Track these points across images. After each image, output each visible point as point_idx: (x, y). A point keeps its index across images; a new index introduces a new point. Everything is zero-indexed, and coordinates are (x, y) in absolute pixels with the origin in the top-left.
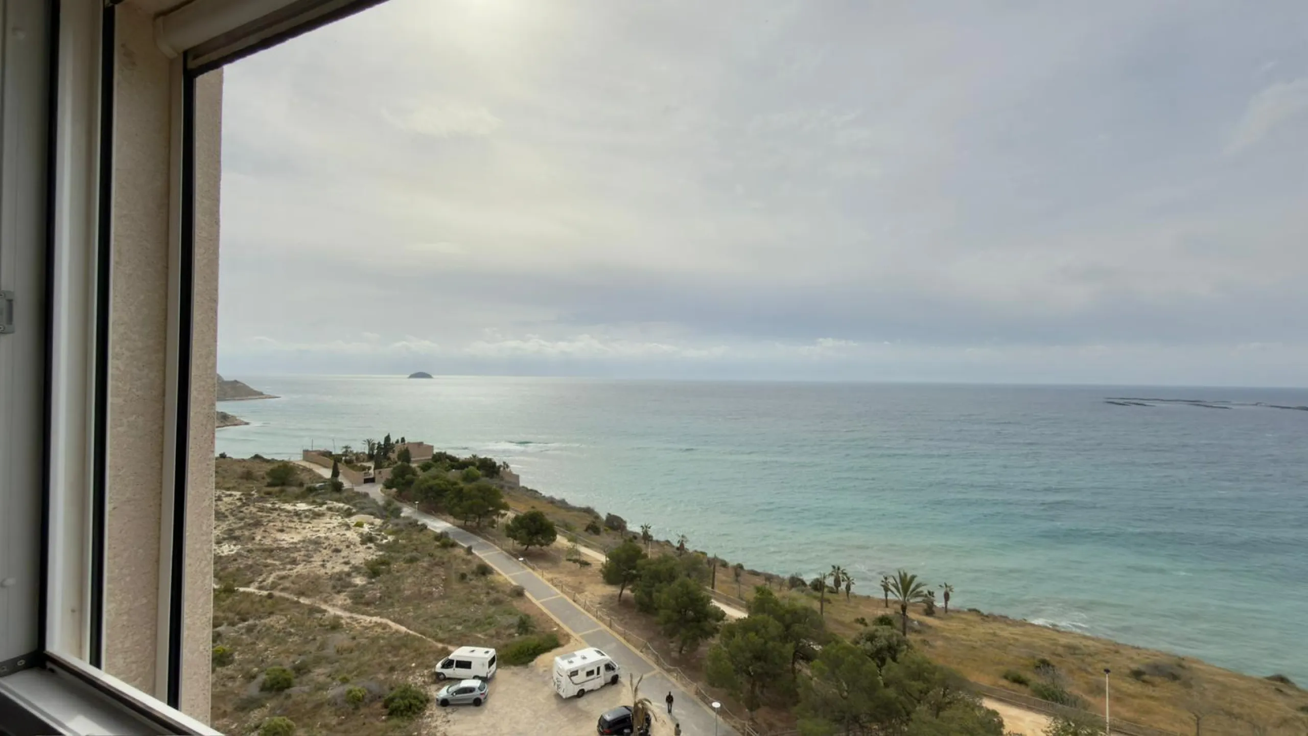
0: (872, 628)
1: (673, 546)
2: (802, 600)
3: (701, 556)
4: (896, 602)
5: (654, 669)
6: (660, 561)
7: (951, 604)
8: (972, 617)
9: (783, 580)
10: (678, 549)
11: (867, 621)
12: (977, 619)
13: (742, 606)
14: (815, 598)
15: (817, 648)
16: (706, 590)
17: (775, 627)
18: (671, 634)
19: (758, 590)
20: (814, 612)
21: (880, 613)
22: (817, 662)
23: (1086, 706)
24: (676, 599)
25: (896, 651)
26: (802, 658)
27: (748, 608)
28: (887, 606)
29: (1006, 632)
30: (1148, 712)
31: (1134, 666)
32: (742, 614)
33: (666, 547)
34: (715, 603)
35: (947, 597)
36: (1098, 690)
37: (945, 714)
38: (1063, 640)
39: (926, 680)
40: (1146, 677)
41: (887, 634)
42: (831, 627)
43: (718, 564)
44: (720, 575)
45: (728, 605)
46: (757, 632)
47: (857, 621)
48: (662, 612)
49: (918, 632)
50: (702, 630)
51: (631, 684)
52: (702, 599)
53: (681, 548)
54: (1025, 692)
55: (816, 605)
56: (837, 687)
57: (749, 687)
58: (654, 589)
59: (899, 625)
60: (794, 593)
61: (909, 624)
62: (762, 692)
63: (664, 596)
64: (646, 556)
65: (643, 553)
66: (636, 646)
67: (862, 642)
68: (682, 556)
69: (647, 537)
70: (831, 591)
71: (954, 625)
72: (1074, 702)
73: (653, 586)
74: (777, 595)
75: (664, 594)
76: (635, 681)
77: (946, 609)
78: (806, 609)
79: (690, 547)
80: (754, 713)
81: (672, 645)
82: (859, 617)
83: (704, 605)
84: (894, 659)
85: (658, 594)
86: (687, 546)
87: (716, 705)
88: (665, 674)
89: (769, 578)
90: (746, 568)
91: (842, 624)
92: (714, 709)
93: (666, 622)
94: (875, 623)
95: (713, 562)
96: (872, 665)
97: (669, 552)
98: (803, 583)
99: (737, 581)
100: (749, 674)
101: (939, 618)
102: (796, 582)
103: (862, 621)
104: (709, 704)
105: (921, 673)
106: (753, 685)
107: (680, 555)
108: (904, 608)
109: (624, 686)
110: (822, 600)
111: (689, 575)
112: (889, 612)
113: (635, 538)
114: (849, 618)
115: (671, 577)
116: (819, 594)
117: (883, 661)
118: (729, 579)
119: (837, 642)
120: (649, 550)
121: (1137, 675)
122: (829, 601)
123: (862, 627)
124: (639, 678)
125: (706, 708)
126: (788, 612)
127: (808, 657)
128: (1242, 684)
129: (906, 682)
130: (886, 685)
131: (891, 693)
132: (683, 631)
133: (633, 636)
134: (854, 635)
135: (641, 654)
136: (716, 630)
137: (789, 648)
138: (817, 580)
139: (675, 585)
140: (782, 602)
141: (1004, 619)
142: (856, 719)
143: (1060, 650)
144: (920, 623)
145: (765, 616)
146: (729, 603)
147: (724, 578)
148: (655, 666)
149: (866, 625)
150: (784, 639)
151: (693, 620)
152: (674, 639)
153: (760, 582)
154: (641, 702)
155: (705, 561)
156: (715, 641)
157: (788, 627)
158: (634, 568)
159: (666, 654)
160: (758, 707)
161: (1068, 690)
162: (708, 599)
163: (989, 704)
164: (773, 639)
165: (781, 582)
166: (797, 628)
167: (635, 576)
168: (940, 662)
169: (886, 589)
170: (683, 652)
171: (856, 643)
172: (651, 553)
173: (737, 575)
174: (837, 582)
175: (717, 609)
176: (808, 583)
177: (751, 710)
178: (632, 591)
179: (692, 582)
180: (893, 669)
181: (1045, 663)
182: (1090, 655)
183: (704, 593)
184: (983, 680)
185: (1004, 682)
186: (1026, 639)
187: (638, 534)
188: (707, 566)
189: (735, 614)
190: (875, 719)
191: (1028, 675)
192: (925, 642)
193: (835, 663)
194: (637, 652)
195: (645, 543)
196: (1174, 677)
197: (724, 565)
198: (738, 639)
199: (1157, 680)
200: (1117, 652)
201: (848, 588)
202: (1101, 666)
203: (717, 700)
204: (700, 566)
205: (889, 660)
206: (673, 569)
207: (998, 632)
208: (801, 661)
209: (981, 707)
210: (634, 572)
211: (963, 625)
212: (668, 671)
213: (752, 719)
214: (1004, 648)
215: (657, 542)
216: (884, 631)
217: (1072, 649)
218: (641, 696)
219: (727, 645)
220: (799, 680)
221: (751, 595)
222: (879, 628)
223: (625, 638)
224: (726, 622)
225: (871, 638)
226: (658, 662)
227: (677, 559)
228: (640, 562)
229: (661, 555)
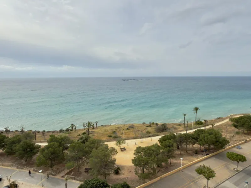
0: (82, 136)
1: (19, 131)
2: (63, 135)
3: (30, 131)
4: (86, 128)
5: (16, 170)
6: (14, 137)
7: (98, 126)
8: (102, 127)
9: (58, 131)
10: (21, 132)
11: (80, 135)
12: (103, 127)
13: (46, 142)
14: (67, 133)
15: (69, 145)
16: (34, 141)
17: (56, 144)
18: (22, 158)
19: (50, 136)
20: (67, 137)
21: (83, 132)
22: (69, 149)
23: (121, 137)
24: (22, 147)
25: (87, 139)
26: (65, 149)
27: (48, 142)
28: (84, 130)
29: (107, 128)
30: (129, 134)
31: (127, 127)
32: (46, 144)
33: (16, 132)
34: (37, 144)
35: (97, 124)
36: (122, 134)
37: (98, 149)
38: (117, 126)
39: (94, 143)
40: (129, 129)
41: (85, 136)
42: (72, 139)
43: (36, 132)
44: (38, 135)
45: (41, 143)
46: (51, 147)
47: (78, 135)
48: (17, 153)
49: (91, 133)
50: (33, 153)
51: (7, 179)
52: (32, 144)
53: (22, 131)
54: (111, 138)
55: (67, 135)
56: (75, 153)
57: (51, 162)
58: (13, 147)
59: (87, 133)
60: (61, 134)
61: (89, 132)
62: (54, 162)
63: (17, 148)
64: (8, 137)
65: (6, 137)
66: (7, 166)
67: (80, 140)
68: (23, 134)
69: (7, 131)
70: (71, 130)
71: (98, 130)
72: (119, 137)
73: (12, 146)
74: (56, 136)
75: (18, 147)
76: (9, 177)
77: (97, 127)
78: (65, 137)
79: (25, 130)
80: (53, 168)
81: (22, 161)
82: (78, 134)
83: (33, 146)
84: (87, 141)
85: (14, 148)
86: (24, 130)
87: (41, 171)
88: (21, 170)
89: (53, 132)
90: (46, 131)
91: (74, 137)
92: (40, 172)
93: (19, 155)
94: (82, 135)
95: (35, 133)
96: (83, 144)
97: (17, 133)
98: (63, 130)
99: (43, 135)
100: (50, 159)
101: (96, 129)
102: (61, 131)
103: (79, 135)
104: (38, 172)
105: (93, 142)
106: (52, 161)
107: (22, 133)
108: (88, 129)
109: (4, 180)
110: (69, 133)
111: (26, 139)
112: (85, 131)
113: (2, 132)
114: (76, 135)
115: (19, 141)
116: (68, 132)
117: (85, 143)
118: (41, 136)
119: (74, 142)
120: (9, 135)
121: (127, 129)
122: (71, 133)
123: (79, 137)
124: (10, 176)
125: (37, 173)
126: (60, 139)
127: (66, 148)
128: (140, 125)
129: (90, 145)
130: (86, 148)
131: (87, 149)
132: (26, 155)
133: (6, 164)
134: (77, 139)
135: (10, 168)
136: (38, 151)
137: (61, 148)
138: (67, 129)
139: (21, 143)
140: (58, 137)
141: (107, 126)
142: (80, 158)
143: (117, 128)
144: (92, 131)
145: (54, 142)
146: (41, 142)
147: (39, 136)
148: (17, 169)
149: (80, 136)
150: (59, 146)
151: (30, 151)
152: (23, 159)
153: (51, 134)
154: (13, 182)
155: (32, 133)
156: (39, 154)
157: (60, 143)
158: (3, 142)
159: (21, 164)
160: (54, 166)
161: (118, 135)
162: (35, 144)
163: (106, 143)
164: (57, 147)
165: (57, 132)
166: (63, 142)
167: (4, 145)
168: (96, 138)
169: (84, 126)
170: (27, 161)
171: (78, 141)
172: (10, 136)
173: (43, 134)
174: (72, 128)
175: (38, 145)
176: (65, 130)
177: (52, 167)
178: (3, 150)
179: (28, 141)
180: (87, 143)
181: (114, 132)
182: (121, 128)
183: (32, 143)
184: (104, 139)
185: (108, 138)
186: (111, 128)
187: (3, 131)
188: (33, 134)
189: (44, 145)
190: (84, 156)
191: (112, 135)
192: (93, 135)
193: (73, 148)
194: (9, 168)
195: (7, 133)
196: (132, 127)
197: (39, 132)
198: (46, 151)
199: (130, 129)
200: (125, 126)
201: (75, 128)
202: (123, 129)
203: (41, 170)
204: (30, 135)
205: (86, 142)
206: (19, 139)
207: (106, 128)
208: (65, 150)
209: (104, 145)
210: (3, 144)
211: (100, 129)
212: (22, 169)
213: (52, 170)
214: (107, 131)
215: (12, 131)
216: (84, 136)
217: (118, 128)
218: (12, 180)
219: (42, 154)
220: (64, 155)
221: (48, 138)
222: (83, 135)
223: (2, 166)
224: (41, 148)
225: (82, 138)
226: (18, 168)
227: (21, 135)
228: (5, 140)
229: (14, 135)
